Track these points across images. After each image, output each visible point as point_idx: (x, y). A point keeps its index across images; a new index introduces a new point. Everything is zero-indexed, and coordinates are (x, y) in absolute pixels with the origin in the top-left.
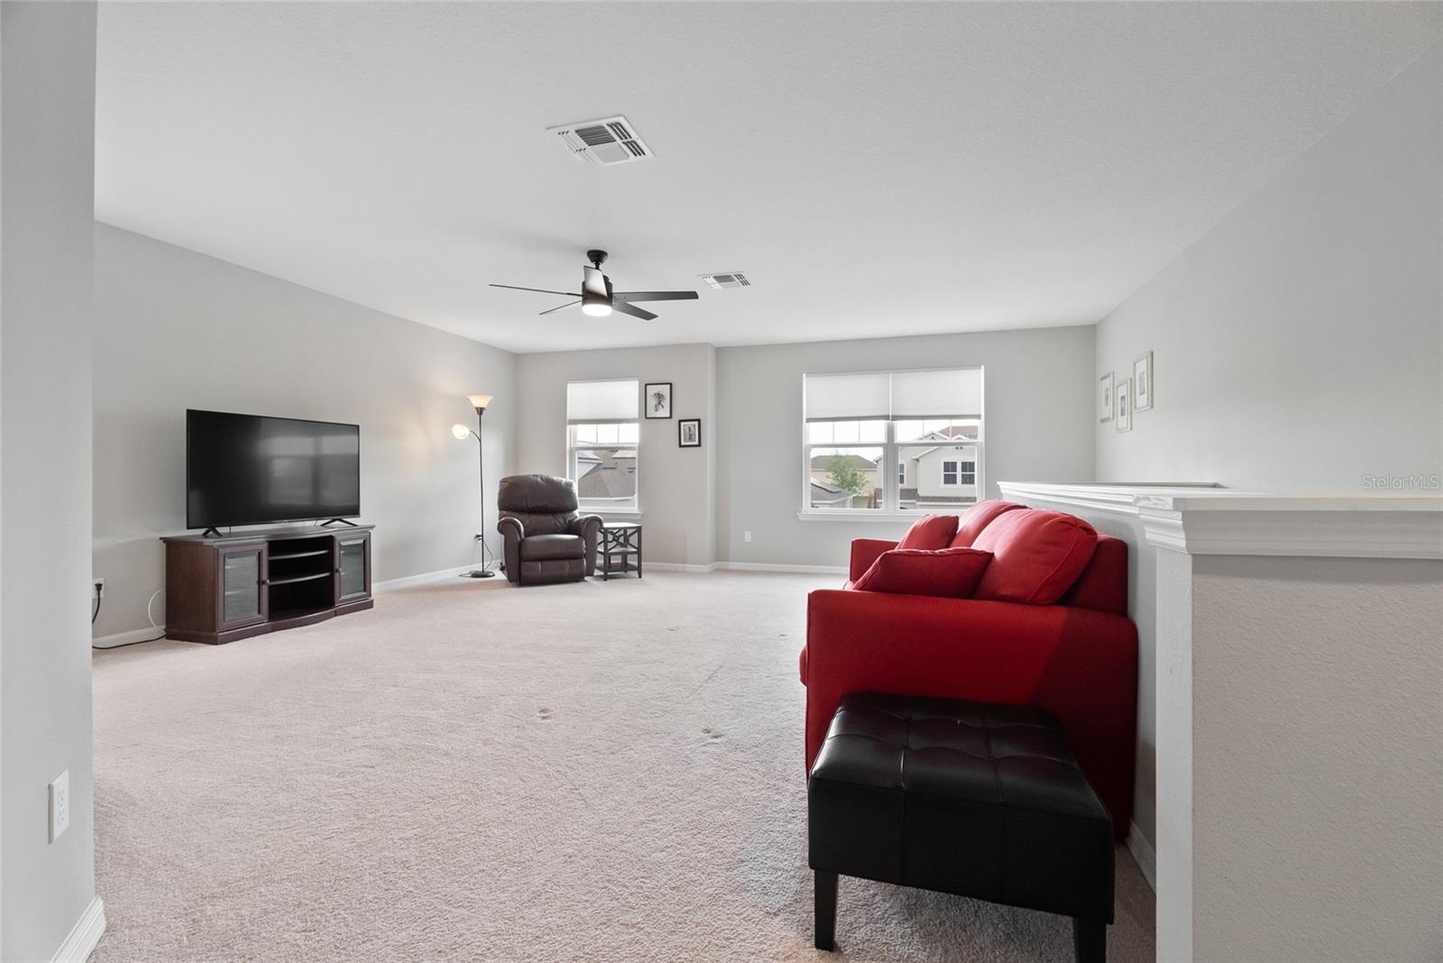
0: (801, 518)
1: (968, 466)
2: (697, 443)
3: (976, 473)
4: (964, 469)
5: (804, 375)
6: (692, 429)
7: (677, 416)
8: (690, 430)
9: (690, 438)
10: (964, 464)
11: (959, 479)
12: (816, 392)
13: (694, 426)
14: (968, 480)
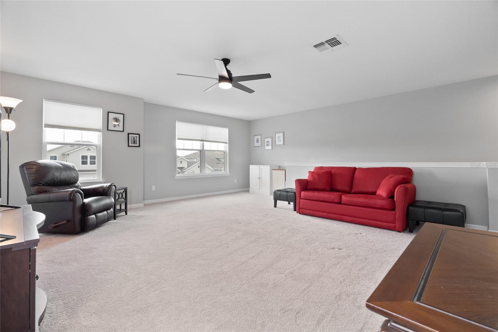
0: (176, 178)
1: (93, 158)
2: (138, 145)
3: (96, 160)
4: (90, 159)
5: (177, 121)
6: (135, 138)
7: (127, 130)
8: (134, 138)
9: (134, 143)
10: (91, 157)
11: (89, 162)
12: (181, 128)
13: (137, 137)
14: (93, 163)
